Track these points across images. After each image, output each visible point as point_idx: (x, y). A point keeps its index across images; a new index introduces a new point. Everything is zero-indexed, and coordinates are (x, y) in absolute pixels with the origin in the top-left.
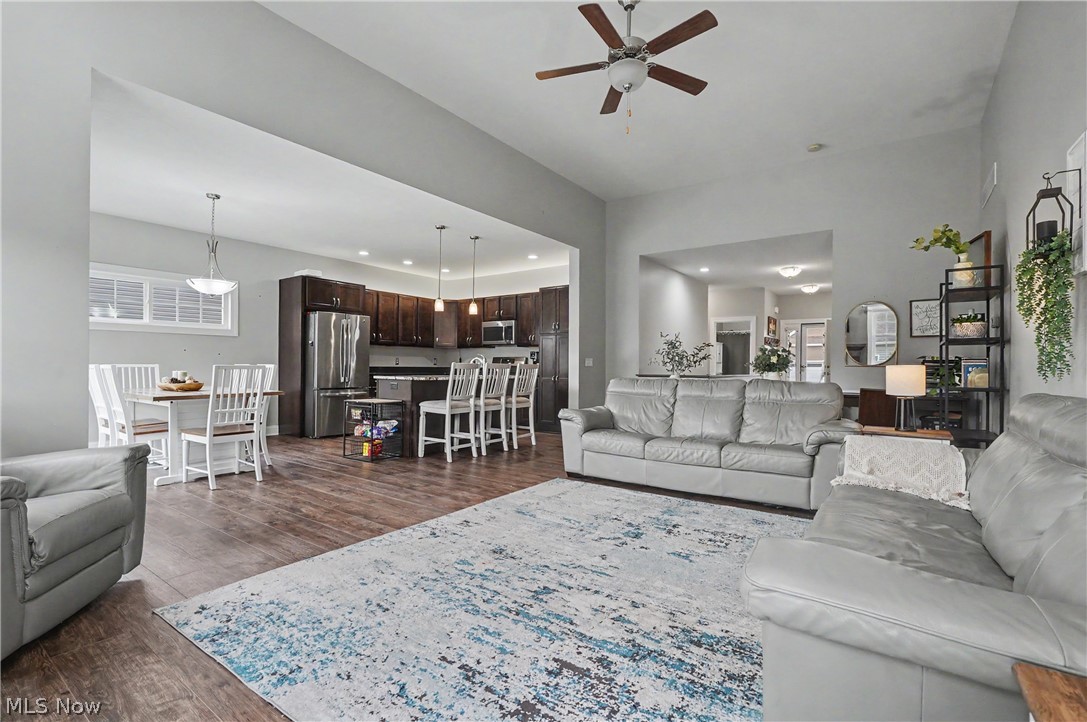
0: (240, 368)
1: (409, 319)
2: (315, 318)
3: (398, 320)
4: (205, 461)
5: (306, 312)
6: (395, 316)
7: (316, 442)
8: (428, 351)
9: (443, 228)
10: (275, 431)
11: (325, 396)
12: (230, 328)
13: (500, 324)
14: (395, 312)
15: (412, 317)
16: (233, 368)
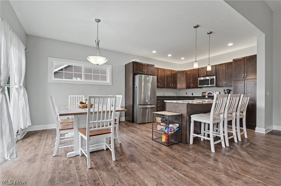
0: (111, 97)
1: (169, 78)
2: (137, 77)
3: (165, 78)
4: (86, 146)
5: (134, 75)
6: (164, 77)
7: (138, 126)
8: (174, 90)
9: (198, 26)
10: (123, 119)
11: (140, 108)
12: (109, 82)
13: (208, 78)
14: (164, 75)
15: (170, 77)
16: (107, 97)
